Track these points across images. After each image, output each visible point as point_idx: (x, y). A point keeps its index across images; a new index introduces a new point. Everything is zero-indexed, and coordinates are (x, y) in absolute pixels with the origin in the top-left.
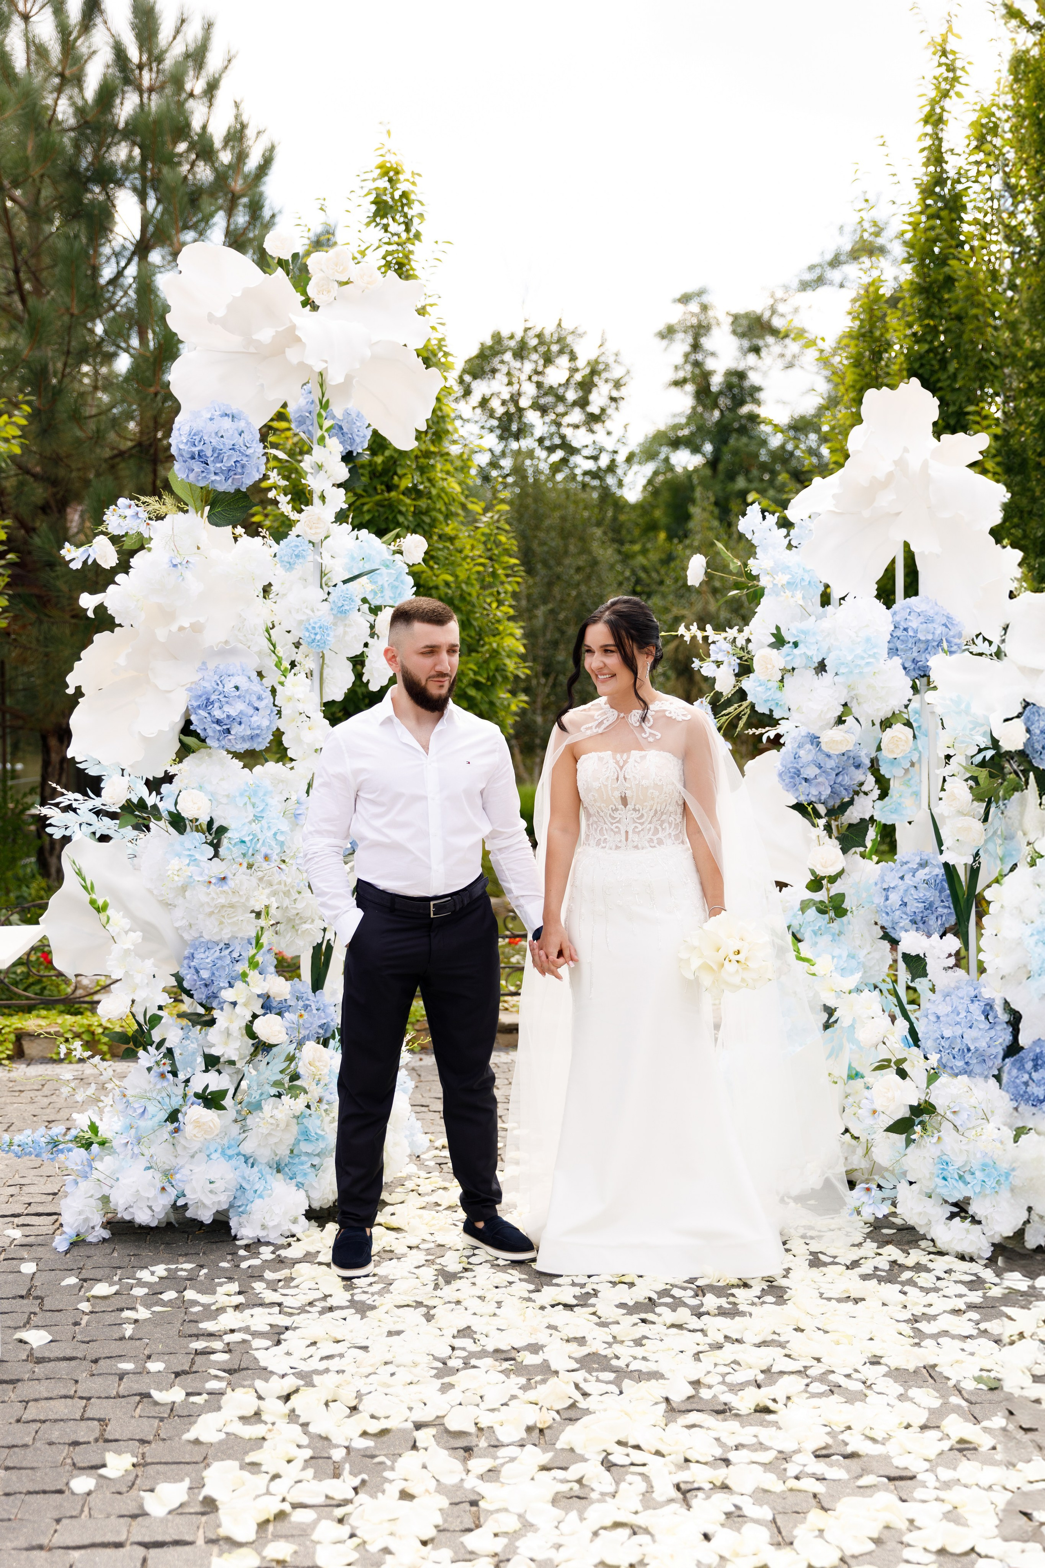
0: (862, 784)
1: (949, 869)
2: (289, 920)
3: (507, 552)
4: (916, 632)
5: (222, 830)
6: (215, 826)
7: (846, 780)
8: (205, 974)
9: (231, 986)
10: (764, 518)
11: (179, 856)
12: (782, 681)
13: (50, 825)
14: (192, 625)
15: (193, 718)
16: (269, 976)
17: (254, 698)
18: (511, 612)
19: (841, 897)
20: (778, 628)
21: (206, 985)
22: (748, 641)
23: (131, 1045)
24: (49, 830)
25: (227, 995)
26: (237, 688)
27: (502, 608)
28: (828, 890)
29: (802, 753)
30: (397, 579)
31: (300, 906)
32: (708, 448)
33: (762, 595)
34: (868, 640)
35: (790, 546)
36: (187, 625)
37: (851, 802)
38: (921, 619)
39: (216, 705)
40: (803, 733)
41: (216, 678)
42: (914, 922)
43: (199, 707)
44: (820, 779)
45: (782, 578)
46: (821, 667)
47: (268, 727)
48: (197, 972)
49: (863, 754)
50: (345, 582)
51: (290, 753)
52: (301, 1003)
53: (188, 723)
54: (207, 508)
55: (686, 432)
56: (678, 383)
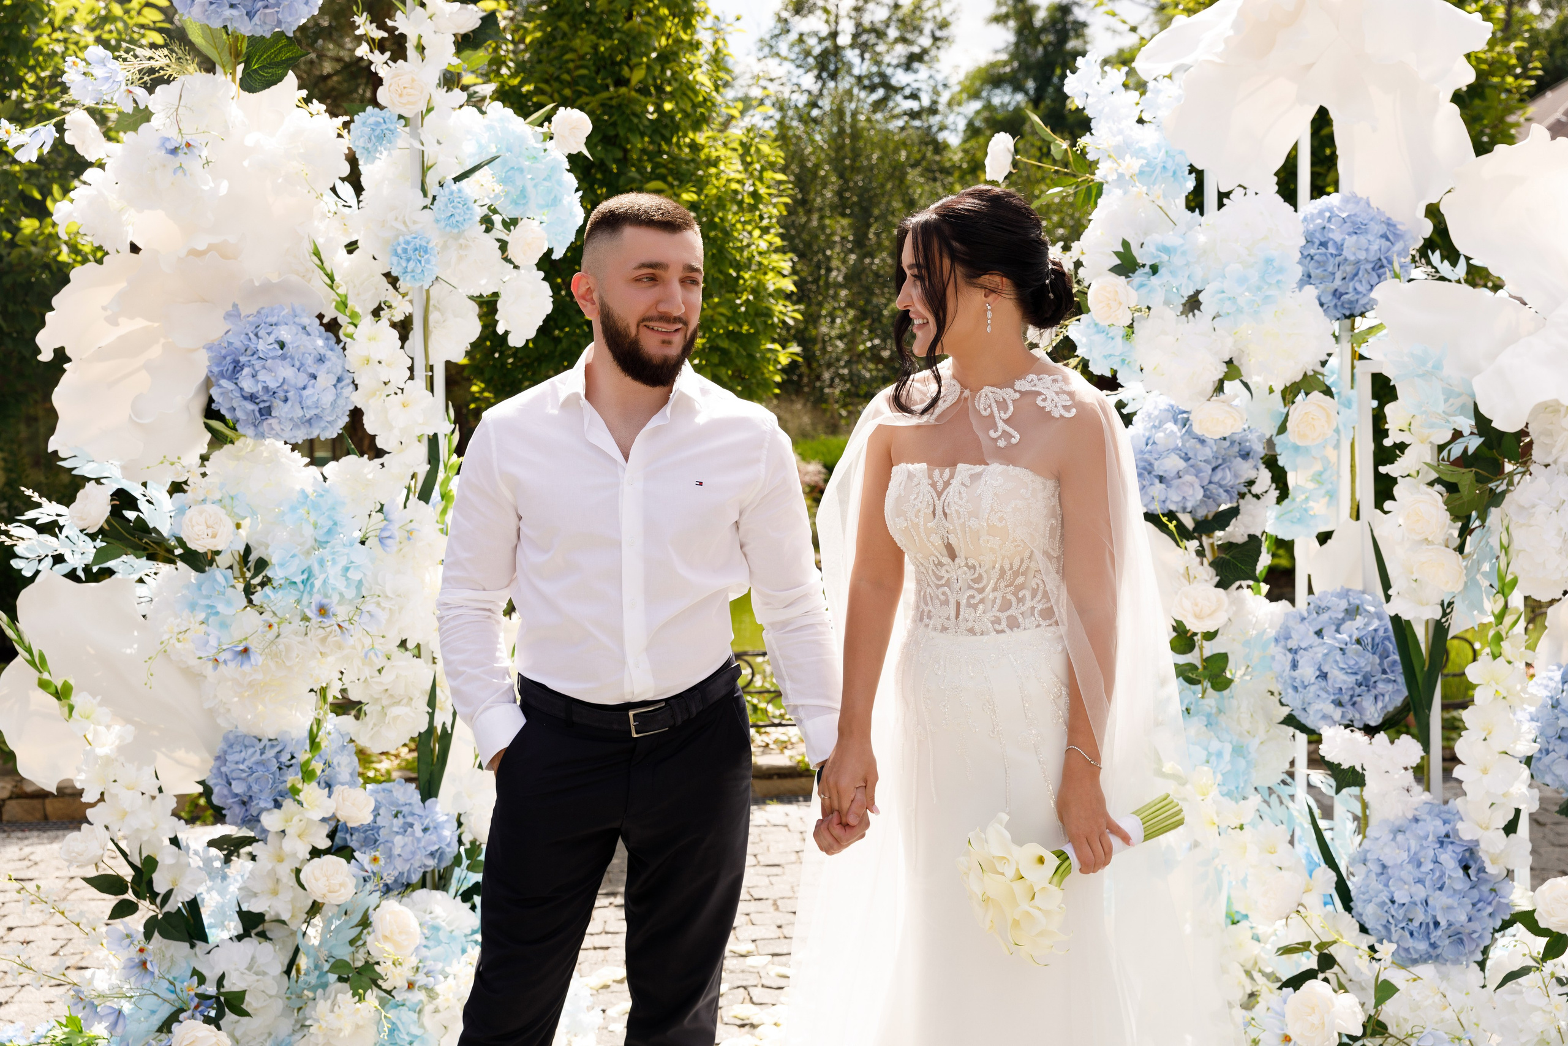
0: (1251, 483)
1: (1401, 627)
2: (377, 701)
3: (772, 166)
4: (1340, 247)
5: (262, 564)
6: (253, 558)
7: (1227, 477)
8: (238, 788)
9: (278, 805)
10: (1104, 72)
11: (193, 607)
12: (1131, 326)
13: (15, 556)
14: (211, 248)
15: (215, 392)
16: (337, 789)
17: (310, 361)
18: (778, 242)
19: (1220, 660)
20: (1126, 244)
21: (244, 803)
22: (1078, 264)
23: (130, 896)
24: (15, 563)
25: (271, 821)
26: (282, 345)
27: (767, 237)
28: (1201, 649)
29: (1160, 436)
30: (548, 178)
31: (387, 677)
32: (1031, 85)
33: (1099, 194)
34: (1269, 261)
35: (1140, 121)
36: (202, 246)
37: (1234, 512)
38: (1348, 227)
39: (246, 371)
40: (1163, 406)
41: (250, 330)
42: (1339, 704)
43: (222, 375)
44: (1188, 478)
45: (1132, 164)
46: (1193, 304)
47: (334, 404)
48: (230, 784)
49: (1253, 437)
50: (457, 180)
51: (380, 443)
52: (400, 821)
53: (211, 400)
54: (240, 68)
55: (1008, 69)
56: (998, 19)
